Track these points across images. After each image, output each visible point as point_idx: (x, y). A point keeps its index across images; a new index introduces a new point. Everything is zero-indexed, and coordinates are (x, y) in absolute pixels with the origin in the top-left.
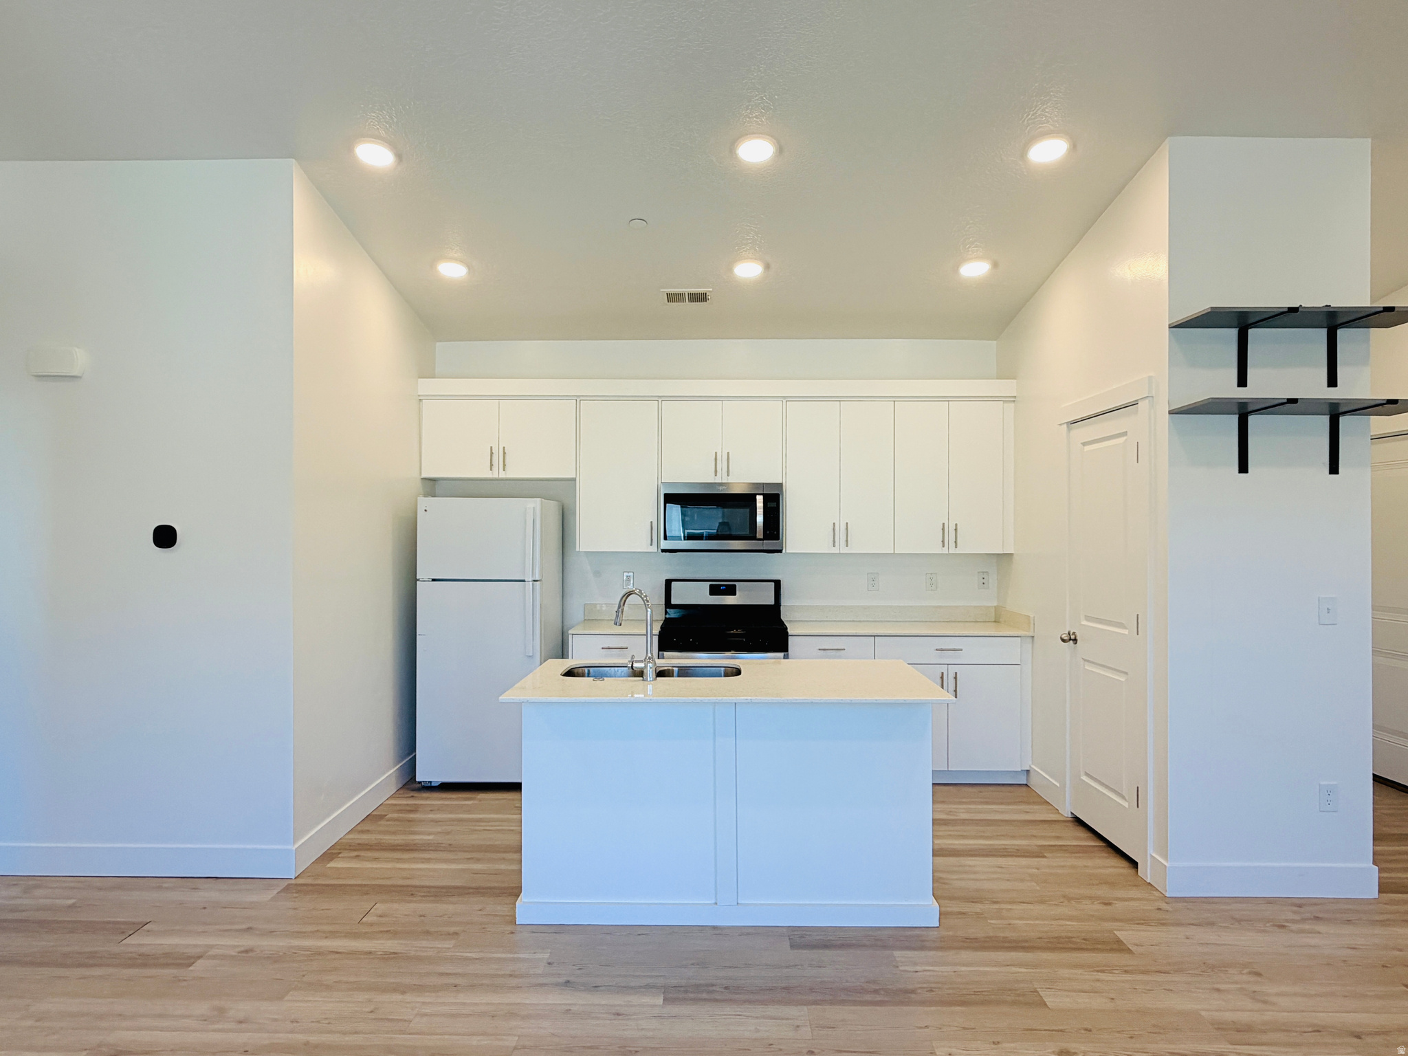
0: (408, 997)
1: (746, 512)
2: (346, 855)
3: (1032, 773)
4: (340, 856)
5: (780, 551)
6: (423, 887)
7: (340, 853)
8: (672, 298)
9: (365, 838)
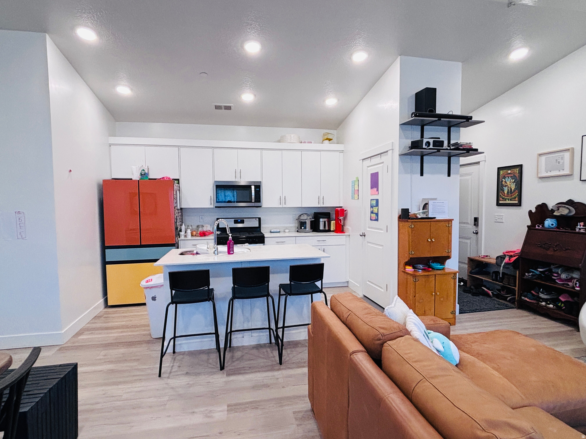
0: (120, 387)
1: (247, 192)
2: (86, 333)
3: (349, 282)
4: (84, 333)
5: (261, 207)
6: (123, 342)
7: (84, 332)
8: (217, 107)
9: (94, 326)
